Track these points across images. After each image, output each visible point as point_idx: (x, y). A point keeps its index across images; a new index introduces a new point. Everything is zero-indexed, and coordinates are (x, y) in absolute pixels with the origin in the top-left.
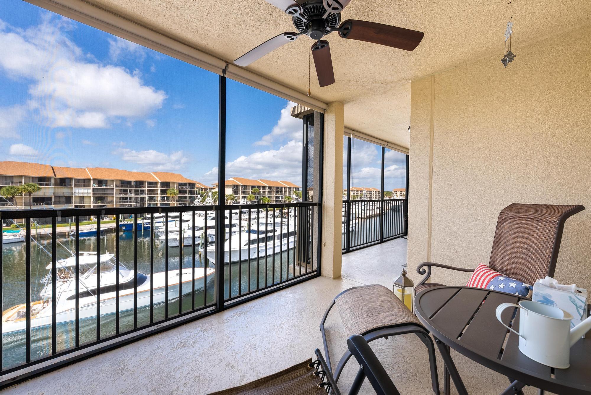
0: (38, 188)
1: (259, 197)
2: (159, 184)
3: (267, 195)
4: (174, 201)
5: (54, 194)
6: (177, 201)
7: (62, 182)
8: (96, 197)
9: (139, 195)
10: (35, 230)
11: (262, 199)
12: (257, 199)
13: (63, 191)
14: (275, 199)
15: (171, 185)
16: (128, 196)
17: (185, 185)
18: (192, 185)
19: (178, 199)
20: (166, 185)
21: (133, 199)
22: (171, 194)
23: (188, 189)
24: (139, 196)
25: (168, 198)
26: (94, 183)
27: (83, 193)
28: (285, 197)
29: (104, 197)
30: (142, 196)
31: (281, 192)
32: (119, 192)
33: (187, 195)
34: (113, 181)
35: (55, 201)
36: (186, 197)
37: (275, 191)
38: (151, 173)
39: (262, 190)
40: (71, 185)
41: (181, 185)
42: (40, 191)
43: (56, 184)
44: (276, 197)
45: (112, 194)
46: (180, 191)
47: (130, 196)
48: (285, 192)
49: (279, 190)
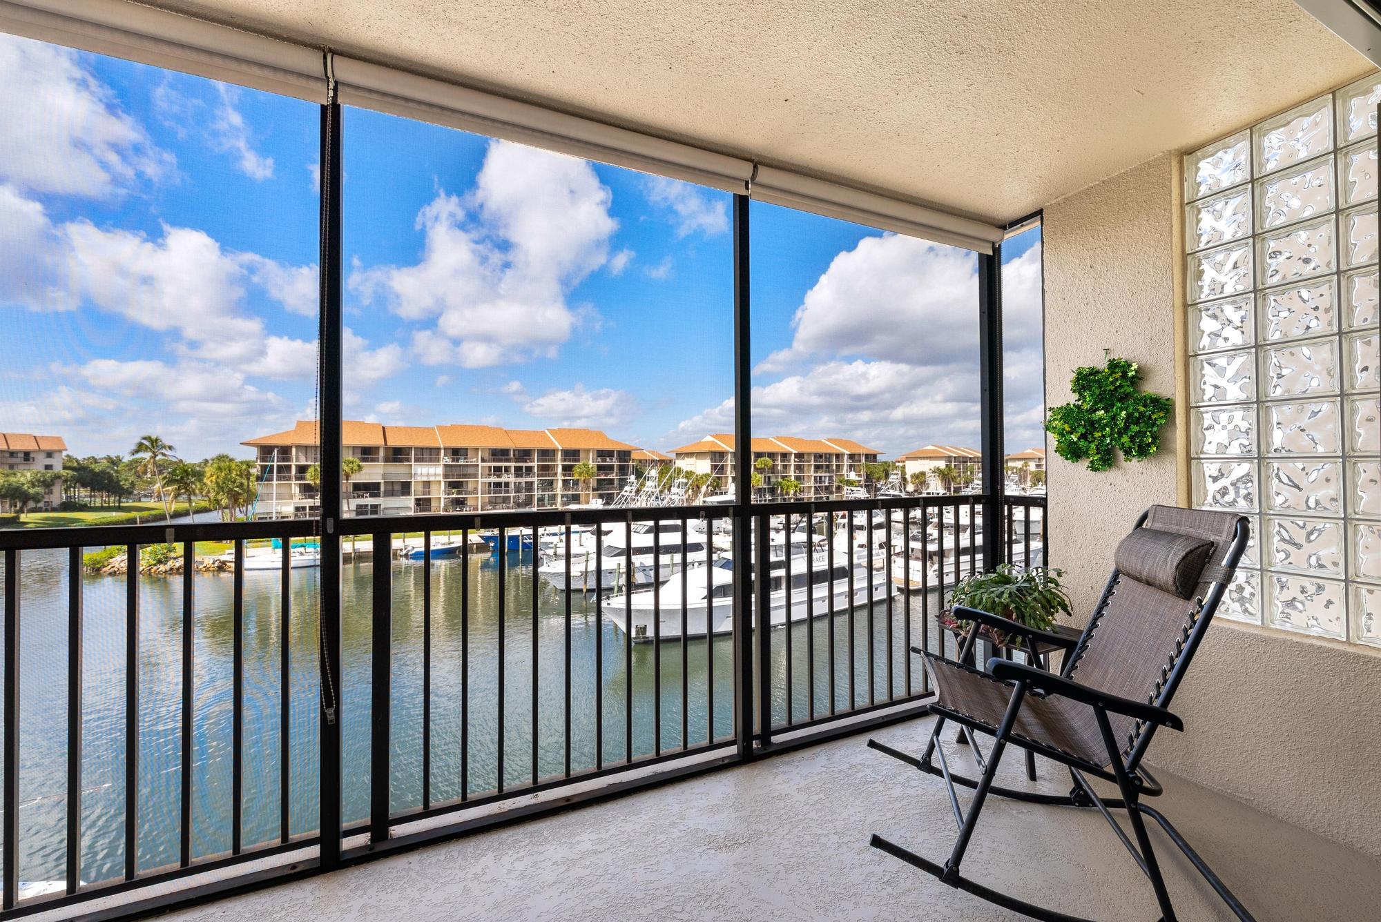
0: (359, 466)
1: (773, 480)
2: (560, 453)
3: (792, 472)
4: (588, 488)
5: (384, 476)
6: (594, 490)
7: (397, 454)
8: (450, 483)
9: (522, 477)
10: (351, 543)
11: (780, 484)
12: (769, 483)
13: (397, 471)
14: (812, 483)
15: (582, 455)
16: (503, 479)
17: (610, 453)
18: (625, 455)
19: (595, 484)
20: (572, 454)
21: (512, 486)
22: (580, 474)
23: (615, 462)
24: (523, 480)
25: (576, 483)
26: (445, 455)
27: (428, 475)
28: (839, 477)
29: (462, 482)
30: (528, 479)
31: (828, 466)
32: (487, 472)
33: (613, 476)
34: (477, 449)
35: (385, 491)
36: (611, 481)
37: (812, 463)
38: (546, 431)
39: (779, 463)
40: (408, 460)
41: (602, 454)
42: (362, 472)
43: (387, 460)
44: (816, 478)
45: (475, 476)
46: (600, 468)
47: (507, 480)
48: (838, 466)
49: (824, 461)
